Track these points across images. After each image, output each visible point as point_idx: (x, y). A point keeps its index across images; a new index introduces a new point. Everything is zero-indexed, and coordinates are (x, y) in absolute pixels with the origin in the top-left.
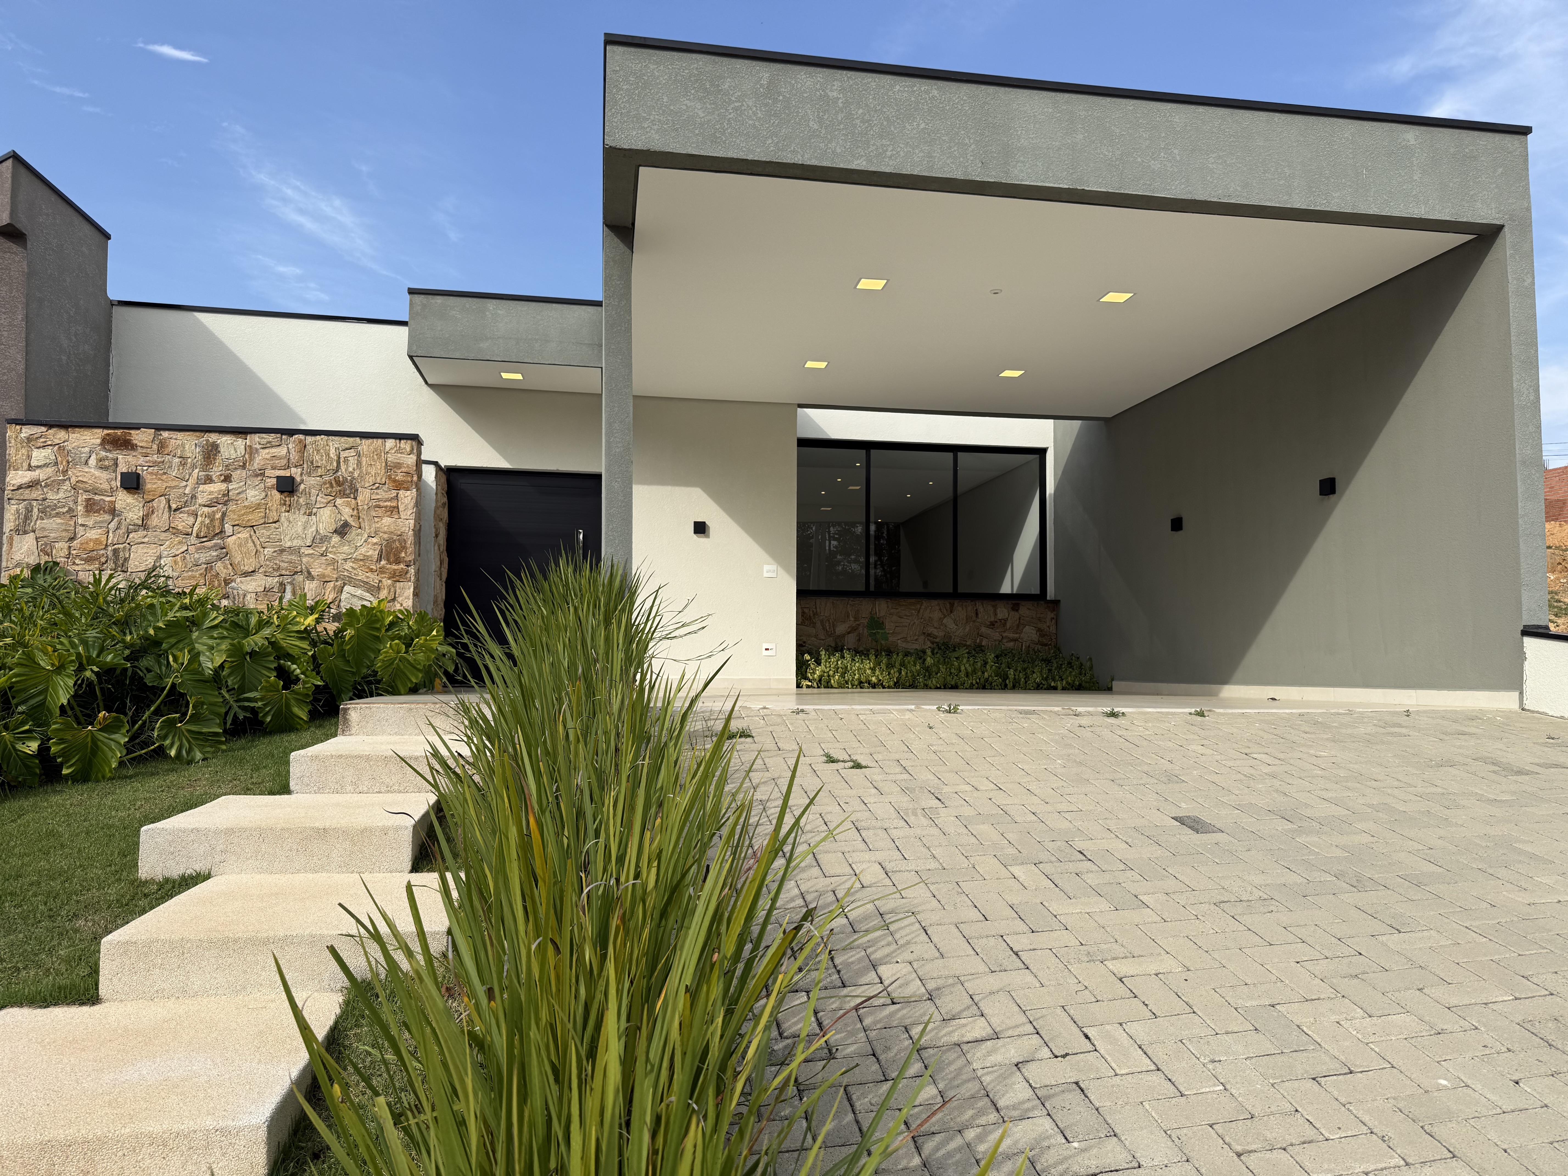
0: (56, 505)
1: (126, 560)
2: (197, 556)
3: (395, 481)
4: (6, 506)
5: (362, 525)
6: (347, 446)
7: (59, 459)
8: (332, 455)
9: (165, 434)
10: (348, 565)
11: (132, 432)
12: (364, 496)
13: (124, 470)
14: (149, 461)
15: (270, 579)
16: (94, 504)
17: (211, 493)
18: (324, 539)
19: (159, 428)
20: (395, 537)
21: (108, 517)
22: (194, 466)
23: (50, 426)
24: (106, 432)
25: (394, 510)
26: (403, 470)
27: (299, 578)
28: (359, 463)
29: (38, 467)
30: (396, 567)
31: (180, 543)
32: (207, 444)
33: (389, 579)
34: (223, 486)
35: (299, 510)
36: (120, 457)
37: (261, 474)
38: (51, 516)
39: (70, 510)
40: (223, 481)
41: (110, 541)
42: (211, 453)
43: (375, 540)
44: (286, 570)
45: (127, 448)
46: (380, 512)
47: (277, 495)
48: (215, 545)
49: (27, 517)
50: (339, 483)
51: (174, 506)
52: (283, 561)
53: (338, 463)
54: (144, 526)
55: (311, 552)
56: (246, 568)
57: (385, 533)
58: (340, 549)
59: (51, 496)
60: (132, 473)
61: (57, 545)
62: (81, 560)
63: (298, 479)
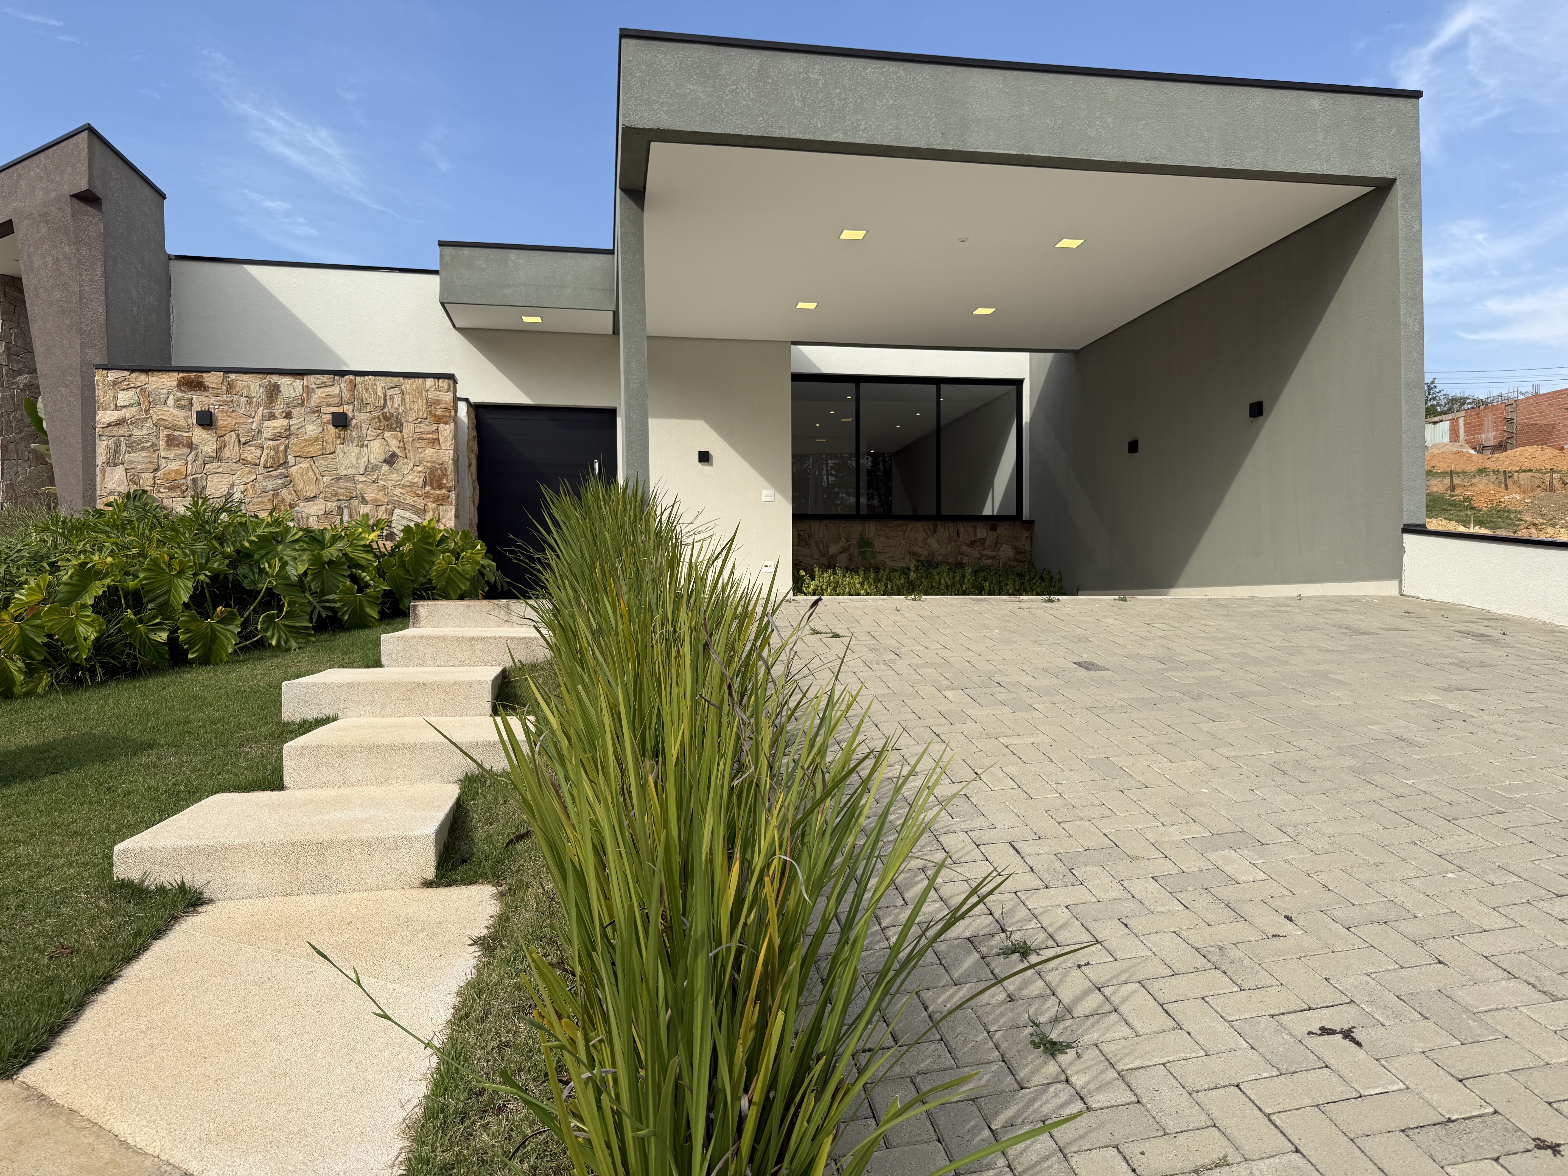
0: (140, 441)
1: (204, 488)
2: (265, 484)
3: (435, 416)
4: (98, 442)
5: (408, 456)
6: (392, 385)
7: (142, 400)
8: (379, 394)
9: (233, 376)
10: (397, 491)
11: (204, 375)
12: (408, 429)
13: (199, 409)
14: (220, 401)
15: (329, 504)
16: (174, 439)
17: (275, 428)
18: (375, 468)
19: (227, 371)
20: (437, 466)
21: (186, 450)
22: (259, 405)
23: (133, 371)
24: (181, 375)
25: (435, 442)
26: (442, 406)
27: (355, 502)
28: (403, 400)
29: (124, 407)
30: (439, 492)
31: (250, 472)
32: (269, 385)
33: (433, 502)
34: (285, 422)
35: (352, 442)
36: (194, 397)
37: (317, 410)
38: (137, 451)
39: (153, 444)
40: (284, 418)
41: (189, 472)
42: (273, 392)
43: (419, 469)
44: (343, 495)
45: (200, 390)
46: (423, 443)
47: (332, 430)
48: (281, 474)
49: (117, 451)
50: (386, 418)
51: (243, 440)
52: (340, 488)
53: (385, 400)
54: (218, 458)
55: (365, 479)
56: (308, 494)
57: (428, 462)
58: (390, 477)
59: (136, 432)
60: (205, 411)
61: (143, 475)
62: (165, 488)
63: (350, 415)
